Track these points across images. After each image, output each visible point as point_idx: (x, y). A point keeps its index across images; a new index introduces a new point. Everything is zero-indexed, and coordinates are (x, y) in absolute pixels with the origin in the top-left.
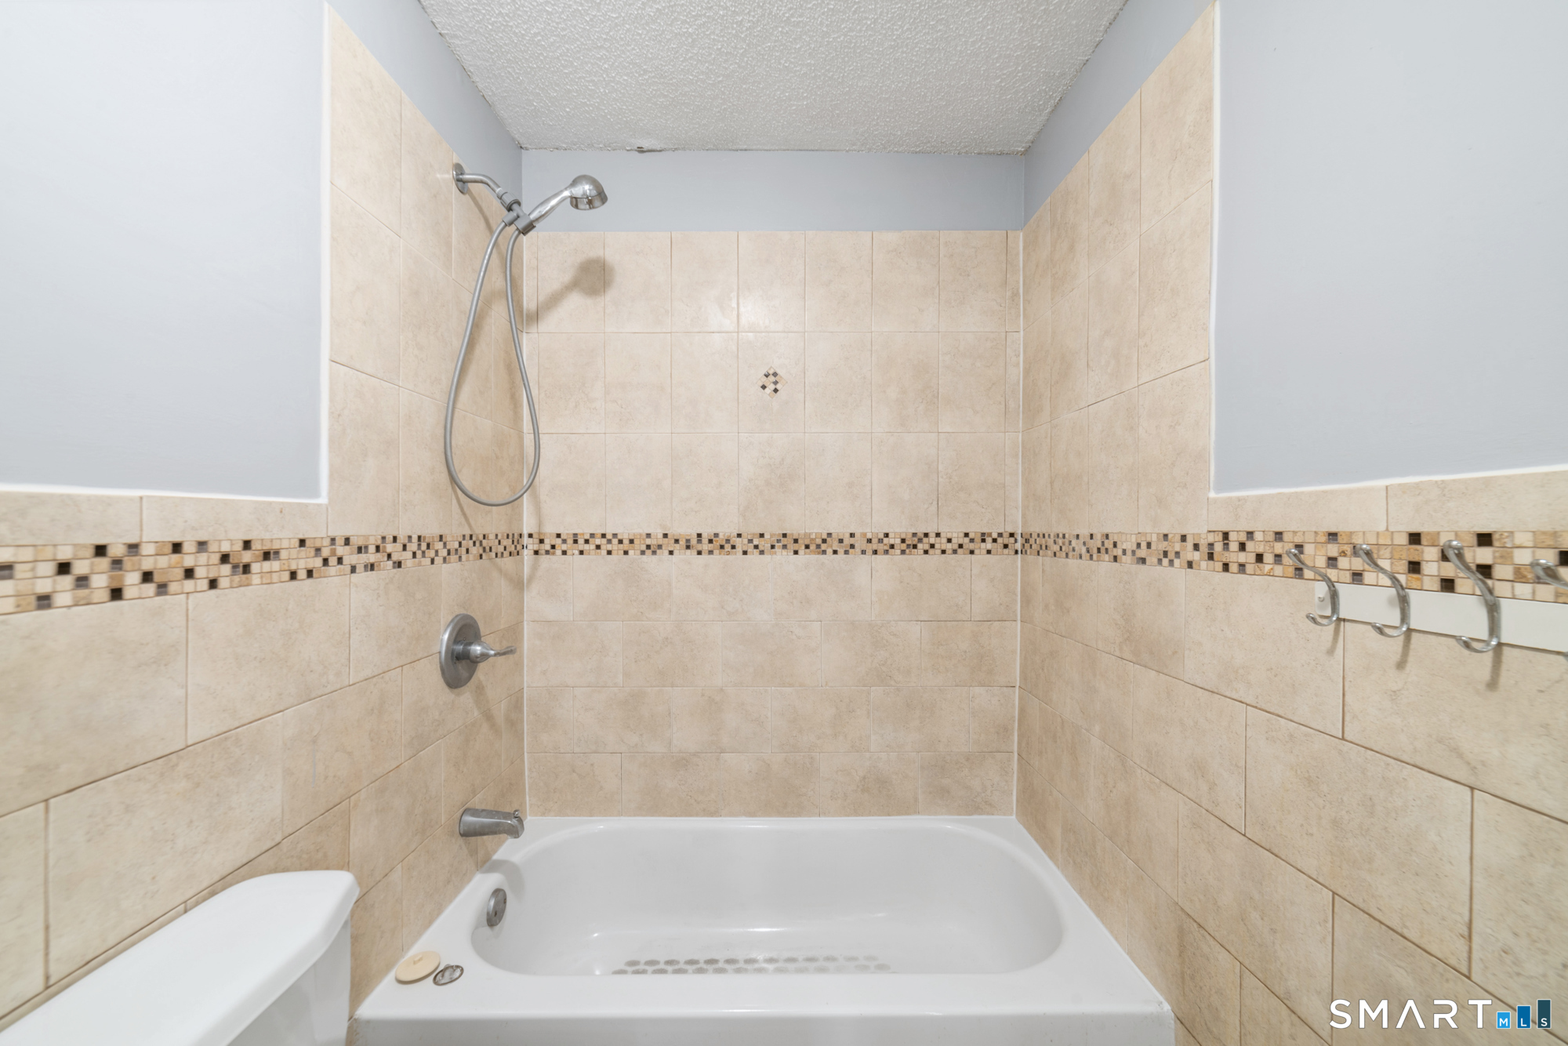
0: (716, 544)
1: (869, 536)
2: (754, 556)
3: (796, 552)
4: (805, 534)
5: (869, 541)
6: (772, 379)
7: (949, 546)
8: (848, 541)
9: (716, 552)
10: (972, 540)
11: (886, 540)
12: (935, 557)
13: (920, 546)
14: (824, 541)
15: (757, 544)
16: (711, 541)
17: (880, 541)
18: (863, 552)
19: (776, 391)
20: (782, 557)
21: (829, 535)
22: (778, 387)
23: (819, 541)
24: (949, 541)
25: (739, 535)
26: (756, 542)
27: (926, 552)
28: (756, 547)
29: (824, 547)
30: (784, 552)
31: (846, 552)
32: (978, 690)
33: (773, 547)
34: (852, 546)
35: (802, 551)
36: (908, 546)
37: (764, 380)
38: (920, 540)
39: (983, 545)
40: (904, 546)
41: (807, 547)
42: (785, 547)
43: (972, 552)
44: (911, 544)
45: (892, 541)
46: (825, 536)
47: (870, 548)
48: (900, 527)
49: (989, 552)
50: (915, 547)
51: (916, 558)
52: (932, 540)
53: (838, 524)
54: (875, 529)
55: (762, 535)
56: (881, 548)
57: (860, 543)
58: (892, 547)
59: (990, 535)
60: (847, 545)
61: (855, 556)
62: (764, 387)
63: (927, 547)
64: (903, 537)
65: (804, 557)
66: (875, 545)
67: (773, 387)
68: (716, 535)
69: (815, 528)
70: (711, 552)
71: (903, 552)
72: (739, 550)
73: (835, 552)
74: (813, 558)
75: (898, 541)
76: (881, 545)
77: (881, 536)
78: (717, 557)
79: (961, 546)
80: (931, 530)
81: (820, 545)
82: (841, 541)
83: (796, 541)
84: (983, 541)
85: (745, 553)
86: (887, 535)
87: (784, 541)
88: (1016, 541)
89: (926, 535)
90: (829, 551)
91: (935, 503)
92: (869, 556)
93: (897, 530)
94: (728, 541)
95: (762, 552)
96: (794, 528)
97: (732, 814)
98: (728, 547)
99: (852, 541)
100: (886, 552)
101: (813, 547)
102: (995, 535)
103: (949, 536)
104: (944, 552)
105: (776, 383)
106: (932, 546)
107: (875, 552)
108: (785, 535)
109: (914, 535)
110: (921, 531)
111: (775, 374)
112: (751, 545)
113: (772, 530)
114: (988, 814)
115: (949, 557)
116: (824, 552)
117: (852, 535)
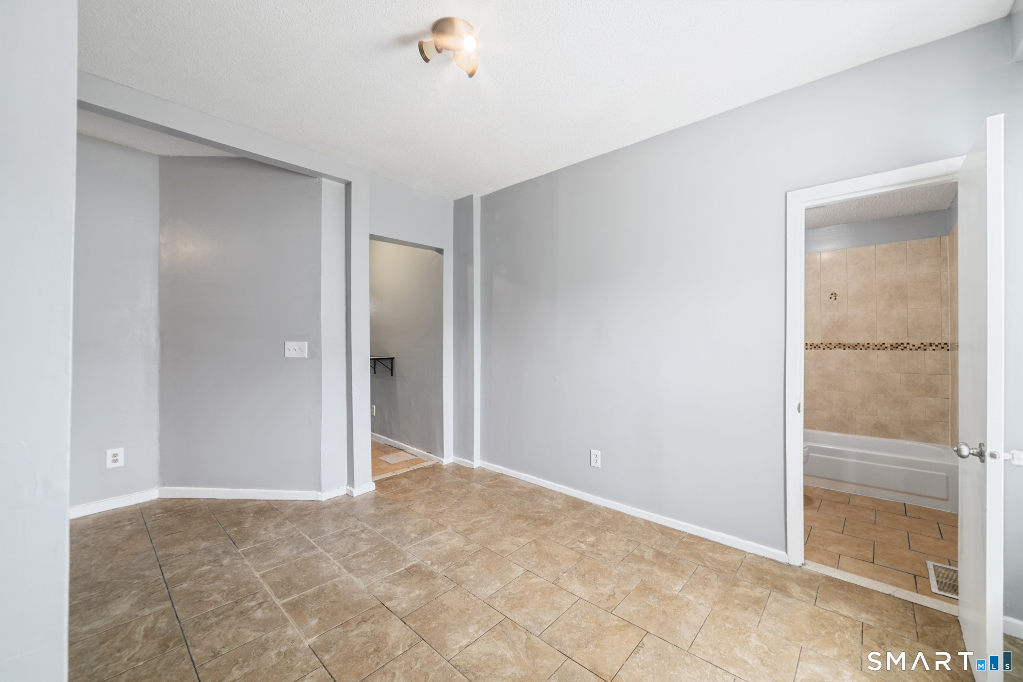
0: (813, 346)
1: (876, 344)
2: (827, 350)
3: (844, 349)
4: (848, 343)
5: (876, 346)
6: (834, 295)
7: (914, 347)
8: (866, 345)
9: (813, 349)
10: (925, 346)
11: (883, 345)
12: (907, 352)
13: (899, 347)
14: (856, 346)
15: (829, 346)
16: (811, 345)
17: (881, 346)
18: (873, 349)
19: (836, 299)
20: (838, 350)
21: (858, 344)
22: (836, 298)
23: (854, 346)
24: (914, 346)
25: (822, 344)
26: (828, 346)
27: (902, 349)
28: (828, 347)
29: (856, 347)
30: (840, 349)
31: (866, 349)
32: (929, 399)
33: (835, 347)
34: (868, 347)
35: (847, 349)
36: (894, 347)
37: (831, 296)
38: (900, 345)
39: (931, 347)
40: (892, 347)
41: (849, 347)
42: (840, 347)
43: (925, 350)
44: (895, 347)
45: (886, 346)
46: (856, 344)
47: (876, 348)
48: (889, 341)
49: (934, 350)
50: (897, 348)
51: (898, 352)
52: (905, 345)
53: (862, 339)
54: (879, 341)
55: (830, 344)
56: (881, 348)
57: (871, 346)
58: (886, 347)
59: (934, 344)
60: (867, 347)
61: (870, 351)
62: (831, 298)
63: (903, 348)
64: (892, 344)
65: (847, 350)
66: (878, 347)
67: (834, 298)
68: (813, 344)
69: (853, 341)
70: (811, 349)
71: (891, 349)
72: (822, 348)
73: (861, 349)
74: (852, 351)
75: (889, 346)
76: (882, 347)
77: (881, 344)
78: (813, 350)
79: (919, 348)
80: (905, 341)
81: (855, 347)
82: (863, 346)
83: (844, 346)
84: (931, 346)
85: (824, 349)
86: (884, 344)
87: (840, 346)
88: (948, 346)
89: (902, 344)
90: (859, 349)
91: (906, 333)
92: (876, 351)
93: (889, 342)
94: (817, 345)
95: (831, 349)
96: (843, 341)
97: (820, 429)
98: (817, 347)
99: (868, 346)
100: (884, 349)
101: (851, 347)
102: (937, 344)
103: (914, 344)
104: (911, 349)
105: (835, 296)
106: (905, 348)
107: (879, 349)
108: (840, 344)
109: (897, 344)
110: (900, 342)
111: (835, 294)
112: (826, 347)
113: (834, 341)
114: (936, 443)
115: (914, 352)
116: (856, 349)
117: (868, 344)
